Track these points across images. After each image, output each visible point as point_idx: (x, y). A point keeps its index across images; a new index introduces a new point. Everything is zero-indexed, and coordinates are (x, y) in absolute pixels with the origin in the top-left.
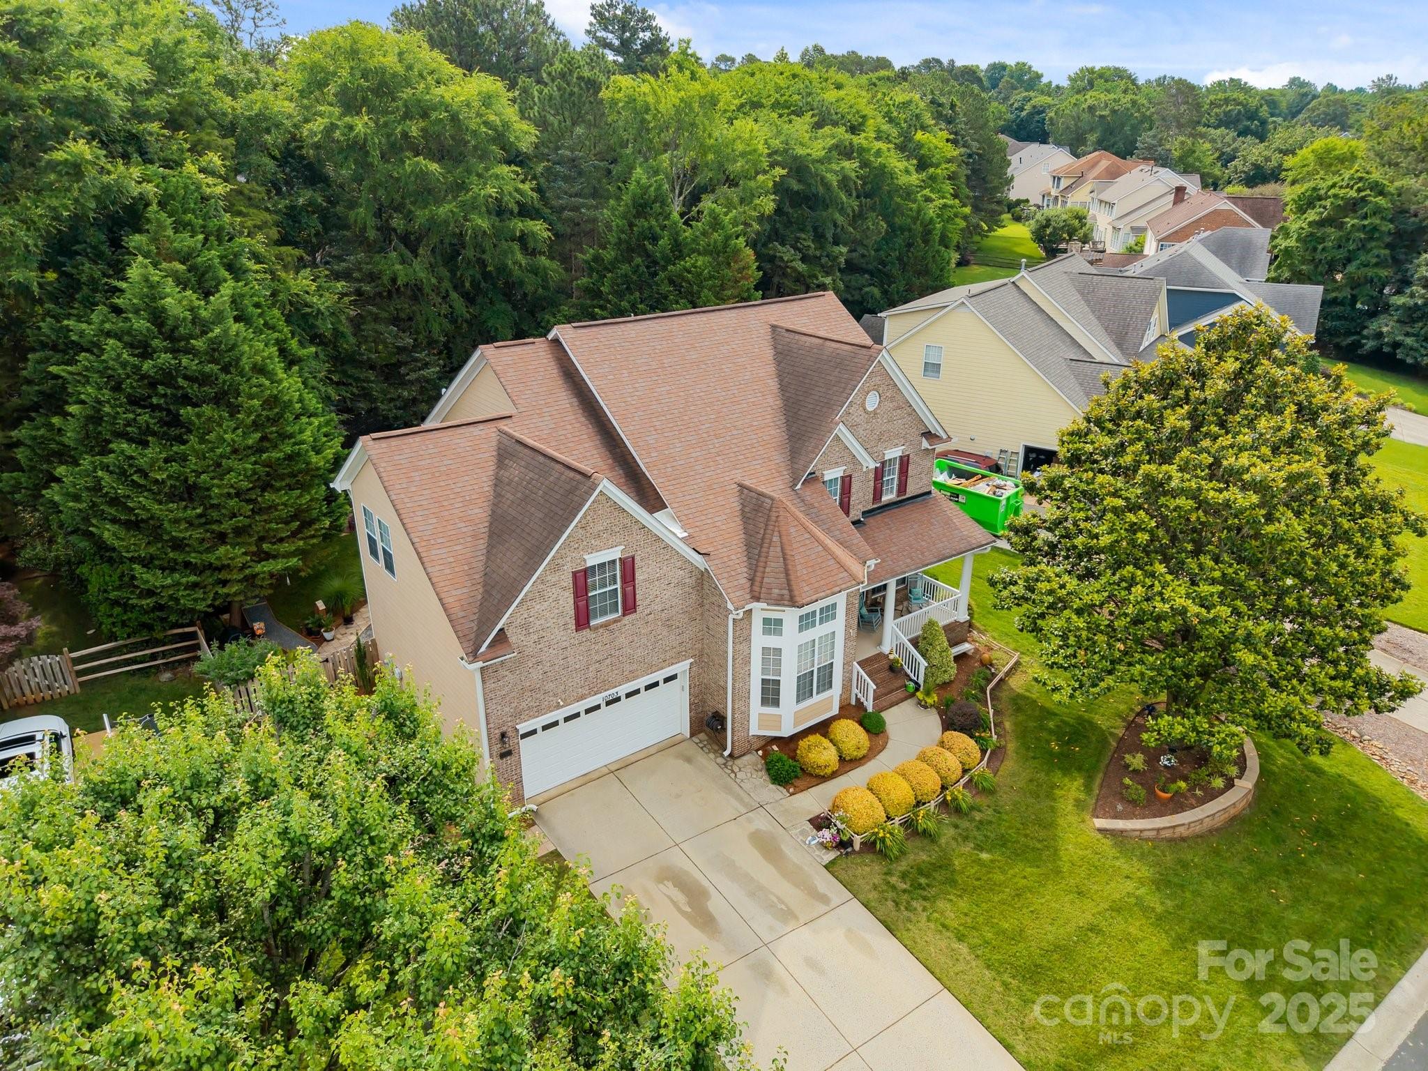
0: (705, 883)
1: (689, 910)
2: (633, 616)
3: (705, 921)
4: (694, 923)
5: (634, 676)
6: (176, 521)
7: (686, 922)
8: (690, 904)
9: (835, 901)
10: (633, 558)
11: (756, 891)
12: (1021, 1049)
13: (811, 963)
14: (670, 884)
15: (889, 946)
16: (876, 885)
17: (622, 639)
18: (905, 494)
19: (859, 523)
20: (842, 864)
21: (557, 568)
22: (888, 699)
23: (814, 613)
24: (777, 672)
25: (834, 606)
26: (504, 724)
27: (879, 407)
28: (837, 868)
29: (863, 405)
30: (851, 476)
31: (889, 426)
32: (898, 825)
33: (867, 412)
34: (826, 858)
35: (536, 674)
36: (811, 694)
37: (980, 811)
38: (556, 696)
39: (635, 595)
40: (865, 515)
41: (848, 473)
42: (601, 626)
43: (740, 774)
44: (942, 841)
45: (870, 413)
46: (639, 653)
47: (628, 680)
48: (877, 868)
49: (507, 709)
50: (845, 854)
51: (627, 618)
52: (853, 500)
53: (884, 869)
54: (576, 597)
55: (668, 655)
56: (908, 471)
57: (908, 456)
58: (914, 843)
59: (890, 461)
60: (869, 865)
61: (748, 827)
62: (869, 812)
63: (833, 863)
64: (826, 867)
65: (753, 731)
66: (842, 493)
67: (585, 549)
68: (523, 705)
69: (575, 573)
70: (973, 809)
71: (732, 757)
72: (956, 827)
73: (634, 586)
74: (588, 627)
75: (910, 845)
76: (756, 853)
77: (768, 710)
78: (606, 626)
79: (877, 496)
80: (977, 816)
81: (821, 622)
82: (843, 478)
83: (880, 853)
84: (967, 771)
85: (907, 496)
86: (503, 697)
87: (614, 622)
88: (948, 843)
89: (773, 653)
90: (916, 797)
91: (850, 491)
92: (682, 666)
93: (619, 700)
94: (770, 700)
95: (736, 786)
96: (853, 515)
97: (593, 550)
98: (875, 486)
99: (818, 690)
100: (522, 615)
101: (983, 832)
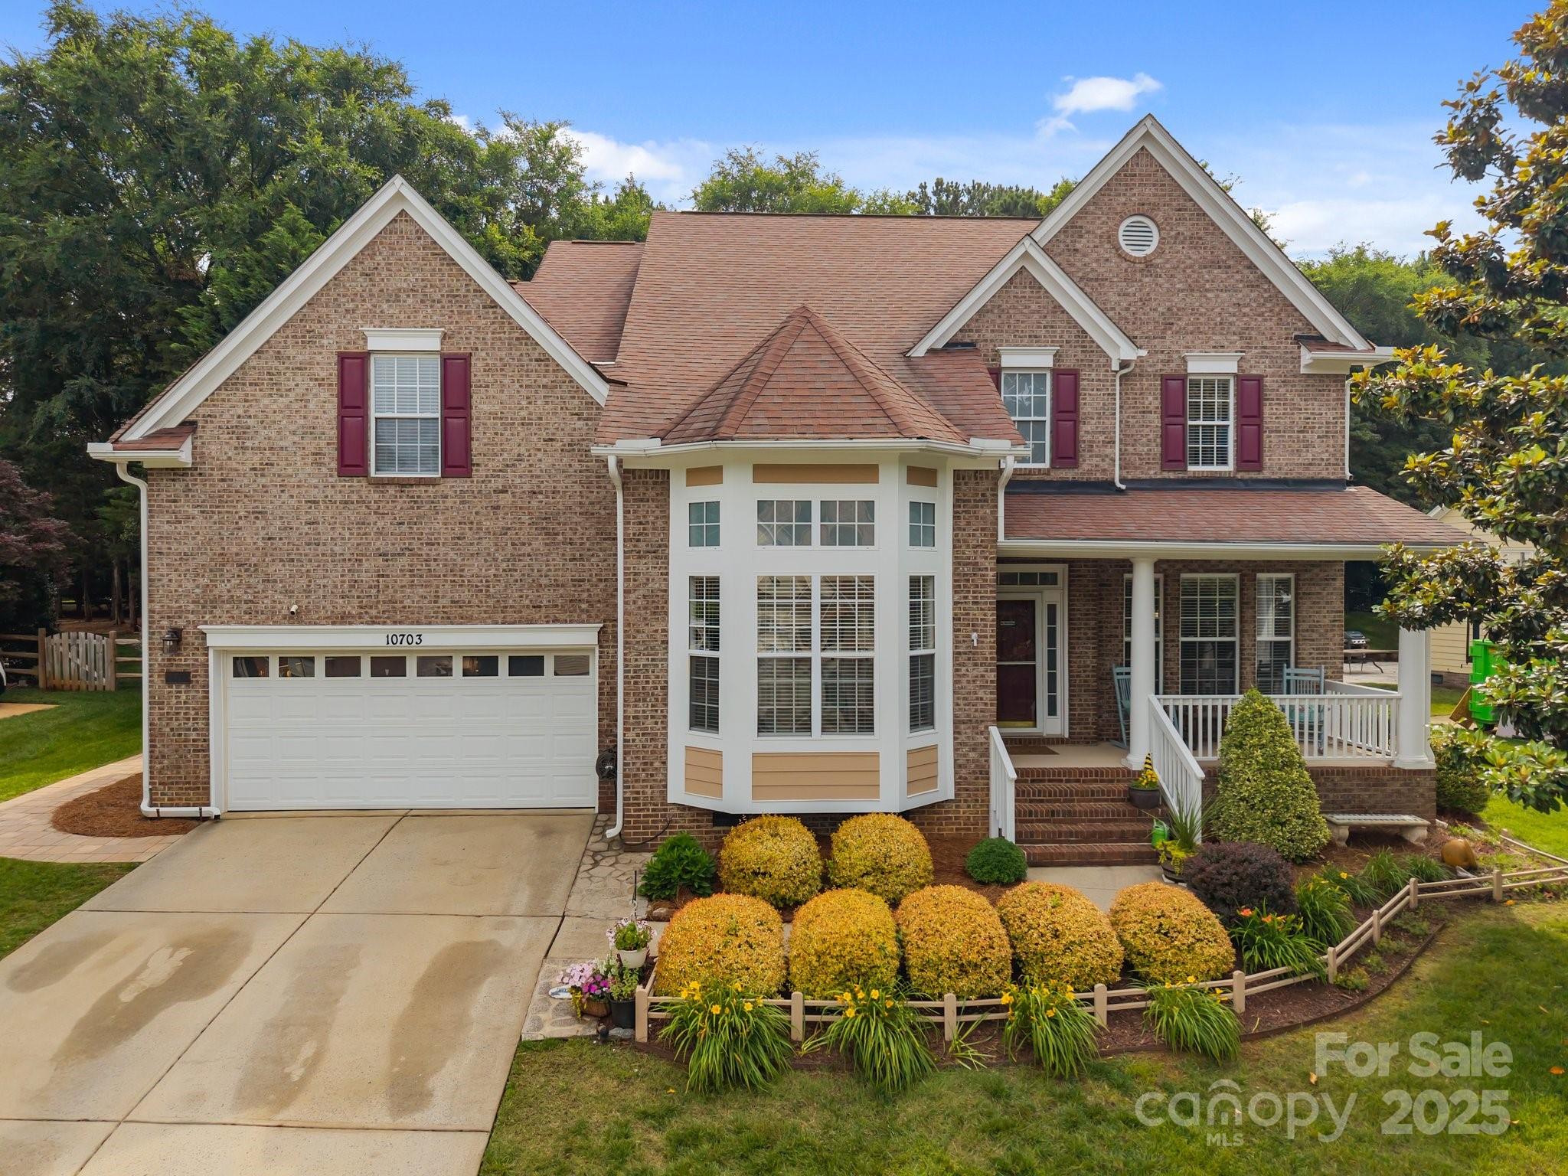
0: (240, 975)
2: (461, 484)
5: (458, 614)
10: (469, 360)
11: (304, 1020)
16: (581, 1130)
17: (438, 525)
18: (1260, 470)
19: (1106, 487)
20: (567, 1053)
21: (309, 339)
22: (1085, 847)
23: (804, 508)
24: (714, 642)
25: (868, 508)
26: (180, 613)
27: (1159, 252)
28: (544, 1057)
29: (1111, 238)
30: (1075, 374)
31: (1194, 300)
32: (798, 1019)
33: (1125, 258)
34: (550, 1031)
35: (251, 536)
36: (805, 726)
37: (1124, 1089)
38: (288, 593)
39: (468, 439)
40: (1137, 485)
41: (1069, 363)
42: (391, 482)
43: (604, 869)
44: (910, 1109)
45: (1134, 261)
46: (475, 567)
47: (449, 619)
48: (637, 1095)
49: (190, 585)
50: (604, 1037)
51: (450, 482)
52: (1087, 430)
53: (654, 1105)
54: (342, 405)
55: (546, 596)
56: (1259, 415)
57: (1259, 379)
58: (821, 1082)
59: (1209, 384)
60: (627, 1081)
61: (484, 933)
62: (717, 941)
63: (551, 1044)
64: (523, 1046)
65: (678, 793)
66: (1057, 410)
67: (370, 317)
68: (222, 588)
69: (343, 358)
70: (1100, 1073)
71: (625, 844)
72: (996, 1093)
73: (468, 419)
74: (366, 474)
75: (799, 1082)
76: (422, 969)
77: (702, 739)
78: (403, 484)
79: (1174, 453)
80: (1097, 1094)
81: (828, 539)
82: (1057, 373)
83: (683, 1064)
84: (1144, 979)
85: (1266, 474)
86: (184, 557)
87: (420, 482)
88: (926, 1118)
89: (706, 589)
90: (903, 971)
91: (1075, 410)
92: (582, 636)
93: (448, 672)
94: (705, 716)
95: (567, 880)
96: (1088, 467)
97: (387, 322)
98: (1165, 427)
99: (828, 725)
100: (232, 410)
101: (1081, 1137)
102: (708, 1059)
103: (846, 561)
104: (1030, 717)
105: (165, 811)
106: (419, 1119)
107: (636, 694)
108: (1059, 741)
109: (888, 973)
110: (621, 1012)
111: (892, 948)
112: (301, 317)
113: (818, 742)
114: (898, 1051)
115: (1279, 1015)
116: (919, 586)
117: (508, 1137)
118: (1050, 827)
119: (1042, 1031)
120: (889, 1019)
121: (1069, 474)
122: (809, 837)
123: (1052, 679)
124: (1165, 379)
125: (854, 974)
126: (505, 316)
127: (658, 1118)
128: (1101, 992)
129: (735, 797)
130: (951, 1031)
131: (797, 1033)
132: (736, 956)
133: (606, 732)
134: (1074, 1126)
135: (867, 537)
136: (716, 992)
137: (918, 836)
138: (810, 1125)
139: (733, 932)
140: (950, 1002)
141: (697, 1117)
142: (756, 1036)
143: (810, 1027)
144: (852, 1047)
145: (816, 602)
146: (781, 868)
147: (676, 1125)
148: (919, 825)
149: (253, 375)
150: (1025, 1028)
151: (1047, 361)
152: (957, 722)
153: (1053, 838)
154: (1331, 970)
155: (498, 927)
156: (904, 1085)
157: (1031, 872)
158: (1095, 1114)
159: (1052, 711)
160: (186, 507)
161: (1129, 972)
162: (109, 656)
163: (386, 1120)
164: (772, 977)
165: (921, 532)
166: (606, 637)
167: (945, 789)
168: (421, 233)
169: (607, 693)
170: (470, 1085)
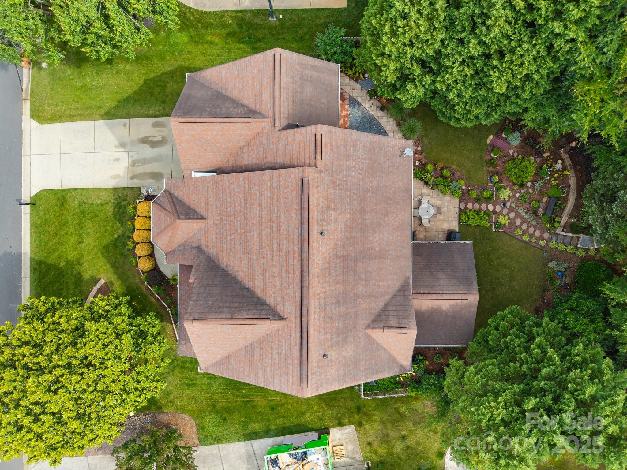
0: (155, 149)
1: (150, 139)
3: (145, 141)
4: (146, 138)
7: (147, 135)
8: (151, 140)
9: (130, 181)
11: (145, 161)
12: (73, 192)
13: (117, 160)
14: (161, 139)
15: (111, 184)
28: (139, 190)
34: (143, 190)
61: (166, 176)
63: (141, 191)
64: (140, 188)
76: (156, 171)
163: (129, 176)
170: (135, 183)
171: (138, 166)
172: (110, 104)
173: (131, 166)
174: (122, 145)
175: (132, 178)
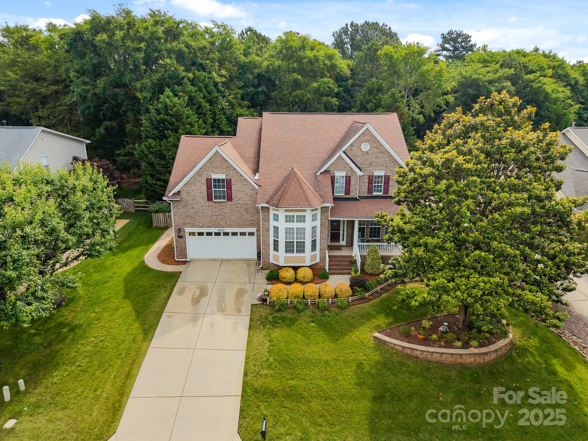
0: (209, 293)
1: (195, 297)
2: (230, 203)
3: (196, 301)
5: (231, 226)
6: (159, 164)
7: (191, 300)
8: (198, 296)
10: (231, 180)
11: (221, 300)
13: (212, 325)
14: (199, 290)
15: (243, 332)
16: (261, 316)
17: (226, 210)
18: (388, 194)
19: (355, 199)
20: (258, 306)
21: (200, 176)
22: (340, 271)
23: (293, 216)
24: (278, 237)
25: (304, 216)
26: (180, 226)
27: (370, 150)
28: (255, 306)
29: (360, 147)
30: (350, 177)
31: (376, 160)
32: (289, 302)
33: (362, 151)
34: (255, 303)
35: (192, 212)
36: (293, 252)
37: (330, 312)
38: (199, 222)
39: (231, 194)
40: (361, 198)
41: (349, 175)
42: (217, 202)
43: (259, 274)
44: (302, 314)
45: (364, 152)
46: (233, 218)
47: (229, 227)
48: (268, 311)
49: (181, 221)
50: (263, 304)
51: (228, 202)
52: (352, 188)
53: (270, 313)
54: (207, 188)
55: (247, 223)
56: (388, 183)
57: (389, 176)
58: (291, 310)
59: (379, 177)
60: (267, 310)
61: (242, 286)
62: (278, 292)
63: (256, 304)
64: (252, 305)
65: (271, 261)
66: (346, 184)
67: (211, 171)
68: (187, 221)
69: (207, 179)
70: (327, 310)
71: (262, 268)
72: (313, 312)
73: (231, 191)
74: (212, 201)
75: (288, 310)
76: (235, 293)
77: (275, 253)
78: (220, 203)
79: (370, 191)
80: (326, 313)
81: (297, 221)
82: (346, 177)
83: (274, 308)
84: (338, 297)
85: (389, 195)
86: (180, 216)
87: (223, 202)
88: (304, 315)
89: (276, 229)
90: (304, 295)
91: (350, 184)
92: (253, 230)
93: (229, 235)
94: (276, 249)
95: (254, 276)
96: (352, 195)
97: (215, 172)
98: (368, 186)
99: (297, 251)
100: (187, 189)
101: (322, 318)
102: (277, 308)
103: (300, 225)
104: (338, 241)
105: (180, 260)
106: (241, 314)
107: (264, 245)
108: (344, 246)
109: (301, 297)
110: (265, 300)
111: (302, 293)
112: (199, 171)
113: (295, 254)
114: (301, 307)
115: (355, 303)
116: (314, 228)
117: (253, 316)
118: (335, 267)
119: (320, 305)
120: (300, 303)
121: (348, 196)
122: (293, 271)
123: (343, 234)
124: (369, 176)
125: (297, 297)
126: (237, 171)
127: (271, 314)
128: (330, 299)
129: (281, 263)
130: (309, 304)
131: (289, 304)
132: (281, 294)
133: (259, 247)
134: (322, 316)
135: (304, 221)
136: (278, 299)
137: (311, 271)
138: (290, 316)
139: (280, 290)
140: (309, 300)
141: (276, 315)
142: (283, 305)
143: (290, 303)
144: (296, 306)
145: (295, 232)
146: (288, 277)
147: (273, 315)
148: (311, 269)
149: (190, 182)
150: (318, 304)
151: (344, 174)
152: (320, 249)
153: (335, 269)
154: (367, 296)
155: (245, 285)
156: (302, 311)
157: (330, 276)
158: (325, 315)
159: (343, 240)
160: (179, 207)
161: (336, 296)
162: (132, 204)
163: (237, 314)
164: (286, 297)
165: (314, 218)
166: (258, 230)
167: (318, 260)
168: (220, 155)
169: (258, 240)
170: (246, 310)
171: (225, 306)
172: (136, 328)
173: (224, 312)
174: (195, 320)
175: (239, 311)
